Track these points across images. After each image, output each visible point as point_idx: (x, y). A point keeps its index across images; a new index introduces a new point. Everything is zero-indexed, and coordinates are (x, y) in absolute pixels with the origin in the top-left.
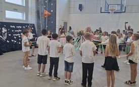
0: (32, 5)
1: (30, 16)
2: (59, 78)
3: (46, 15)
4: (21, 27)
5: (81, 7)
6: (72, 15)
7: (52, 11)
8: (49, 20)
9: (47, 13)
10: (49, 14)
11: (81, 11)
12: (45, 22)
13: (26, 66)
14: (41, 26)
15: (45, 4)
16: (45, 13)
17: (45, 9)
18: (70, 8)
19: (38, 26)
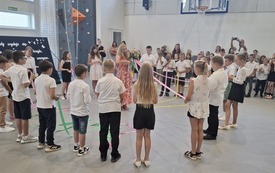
2: (59, 147)
3: (75, 18)
4: (17, 45)
6: (131, 19)
7: (87, 10)
8: (81, 29)
9: (77, 14)
10: (83, 16)
11: (148, 9)
12: (75, 33)
13: (3, 126)
14: (68, 41)
16: (74, 15)
17: (74, 5)
18: (125, 3)
19: (62, 41)
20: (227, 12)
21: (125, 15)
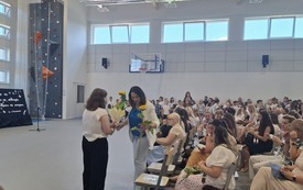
0: (22, 58)
1: (17, 76)
3: (45, 75)
5: (105, 63)
7: (56, 69)
8: (50, 83)
9: (47, 71)
10: (51, 73)
11: (106, 68)
12: (44, 86)
14: (38, 92)
15: (44, 58)
16: (44, 72)
17: (44, 65)
18: (88, 63)
19: (32, 93)
20: (161, 72)
21: (88, 72)
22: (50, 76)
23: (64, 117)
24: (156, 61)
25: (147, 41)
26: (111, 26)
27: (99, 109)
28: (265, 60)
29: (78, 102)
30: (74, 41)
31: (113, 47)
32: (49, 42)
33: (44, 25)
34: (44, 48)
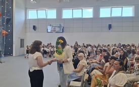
3: (4, 34)
5: (34, 28)
6: (28, 34)
7: (9, 31)
8: (6, 38)
9: (5, 32)
10: (7, 33)
11: (35, 30)
12: (3, 40)
15: (3, 25)
16: (3, 32)
17: (3, 29)
18: (26, 28)
20: (63, 32)
21: (26, 32)
22: (6, 35)
23: (14, 55)
24: (60, 27)
25: (55, 18)
26: (37, 10)
27: (37, 53)
28: (110, 27)
29: (21, 47)
30: (19, 17)
31: (38, 20)
32: (6, 18)
33: (3, 9)
34: (3, 21)
